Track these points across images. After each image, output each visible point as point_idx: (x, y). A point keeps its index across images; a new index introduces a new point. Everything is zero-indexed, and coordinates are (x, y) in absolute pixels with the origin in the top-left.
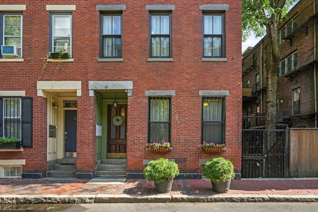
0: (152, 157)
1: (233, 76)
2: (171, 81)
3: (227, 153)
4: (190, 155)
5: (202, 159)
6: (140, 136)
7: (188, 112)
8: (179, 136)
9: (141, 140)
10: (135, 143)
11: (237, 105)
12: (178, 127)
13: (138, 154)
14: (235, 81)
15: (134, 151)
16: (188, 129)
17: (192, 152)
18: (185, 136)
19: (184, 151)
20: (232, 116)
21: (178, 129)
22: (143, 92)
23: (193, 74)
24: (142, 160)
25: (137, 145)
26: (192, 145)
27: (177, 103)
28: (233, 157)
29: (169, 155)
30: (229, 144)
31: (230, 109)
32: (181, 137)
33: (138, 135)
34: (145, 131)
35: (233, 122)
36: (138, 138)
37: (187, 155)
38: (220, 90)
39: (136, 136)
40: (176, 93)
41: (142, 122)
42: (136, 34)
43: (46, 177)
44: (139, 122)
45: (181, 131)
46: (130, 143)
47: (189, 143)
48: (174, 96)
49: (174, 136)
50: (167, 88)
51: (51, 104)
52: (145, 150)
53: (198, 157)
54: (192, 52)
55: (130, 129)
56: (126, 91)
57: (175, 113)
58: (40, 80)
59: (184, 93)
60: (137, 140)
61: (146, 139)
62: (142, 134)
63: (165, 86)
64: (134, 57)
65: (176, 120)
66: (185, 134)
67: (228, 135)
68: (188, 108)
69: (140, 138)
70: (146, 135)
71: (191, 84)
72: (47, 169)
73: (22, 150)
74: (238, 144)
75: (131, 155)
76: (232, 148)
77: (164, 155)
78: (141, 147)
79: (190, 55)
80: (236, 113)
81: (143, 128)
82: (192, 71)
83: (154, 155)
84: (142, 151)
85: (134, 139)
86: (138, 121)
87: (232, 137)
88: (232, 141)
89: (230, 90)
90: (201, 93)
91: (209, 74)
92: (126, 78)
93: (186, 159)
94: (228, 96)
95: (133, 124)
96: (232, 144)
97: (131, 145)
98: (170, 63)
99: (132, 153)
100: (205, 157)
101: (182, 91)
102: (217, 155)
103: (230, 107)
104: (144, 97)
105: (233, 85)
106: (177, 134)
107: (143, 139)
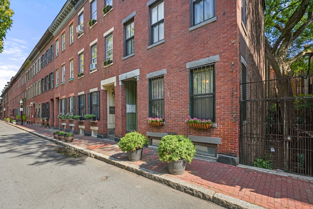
0: (152, 130)
1: (225, 35)
2: (163, 61)
3: (217, 131)
4: (180, 130)
5: (191, 135)
6: (144, 112)
8: (170, 111)
9: (145, 115)
10: (142, 118)
11: (230, 70)
12: (169, 102)
13: (143, 126)
14: (227, 41)
15: (141, 124)
16: (178, 104)
17: (182, 127)
18: (175, 111)
19: (175, 126)
20: (224, 85)
21: (169, 104)
22: (145, 75)
23: (182, 49)
24: (146, 132)
25: (143, 119)
26: (181, 120)
27: (168, 80)
28: (226, 135)
29: (163, 129)
30: (220, 120)
31: (220, 77)
32: (171, 113)
33: (143, 111)
34: (147, 108)
35: (225, 92)
36: (143, 114)
37: (177, 130)
38: (209, 56)
39: (142, 112)
40: (167, 71)
41: (145, 101)
42: (141, 30)
43: (107, 138)
44: (144, 101)
45: (172, 106)
46: (139, 118)
47: (178, 118)
48: (166, 74)
49: (166, 111)
50: (161, 68)
51: (111, 93)
53: (187, 132)
54: (180, 26)
55: (139, 107)
56: (136, 77)
57: (167, 90)
58: (102, 80)
59: (174, 69)
60: (142, 115)
61: (148, 114)
62: (145, 111)
63: (159, 67)
64: (140, 49)
65: (168, 96)
66: (175, 109)
67: (218, 109)
68: (177, 84)
69: (144, 113)
70: (148, 111)
71: (180, 58)
72: (108, 133)
73: (97, 121)
74: (232, 120)
76: (224, 124)
77: (159, 129)
79: (178, 31)
80: (229, 81)
81: (146, 105)
82: (180, 45)
83: (153, 128)
84: (146, 125)
85: (141, 115)
86: (143, 100)
87: (224, 111)
88: (223, 115)
89: (220, 53)
90: (189, 65)
91: (196, 43)
92: (136, 67)
93: (176, 133)
94: (218, 62)
95: (140, 103)
96: (224, 119)
97: (139, 119)
98: (163, 45)
100: (194, 133)
101: (172, 68)
102: (206, 132)
103: (220, 75)
104: (146, 80)
105: (225, 45)
106: (169, 109)
107: (146, 114)
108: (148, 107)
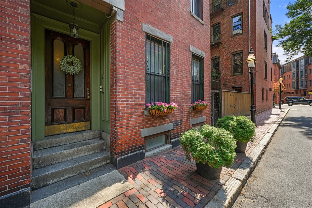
0: (152, 124)
1: (207, 41)
3: (205, 111)
4: (184, 115)
5: (193, 118)
6: (137, 93)
7: (183, 66)
8: (177, 94)
9: (137, 98)
10: (130, 104)
11: (209, 68)
12: (175, 82)
13: (133, 121)
15: (127, 118)
16: (183, 86)
17: (186, 112)
18: (181, 94)
19: (180, 112)
20: (207, 77)
21: (175, 85)
22: (139, 22)
24: (139, 131)
25: (133, 107)
26: (185, 104)
27: (175, 53)
29: (169, 118)
31: (206, 70)
32: (177, 96)
33: (134, 91)
34: (142, 85)
35: (207, 82)
36: (134, 95)
37: (182, 116)
38: (201, 50)
39: (131, 93)
40: (174, 40)
41: (139, 71)
44: (135, 70)
45: (178, 87)
46: (121, 104)
47: (183, 102)
48: (172, 44)
49: (172, 93)
50: (166, 30)
52: (143, 115)
53: (190, 117)
55: (121, 80)
56: (114, 9)
57: (173, 66)
60: (132, 98)
61: (145, 97)
62: (138, 90)
65: (174, 74)
66: (181, 92)
67: (205, 95)
68: (183, 62)
69: (136, 95)
70: (144, 92)
75: (123, 125)
77: (164, 119)
78: (137, 109)
81: (140, 79)
83: (154, 121)
84: (139, 117)
85: (128, 98)
86: (133, 67)
87: (207, 96)
88: (207, 99)
90: (192, 49)
93: (182, 120)
94: (205, 58)
95: (125, 72)
97: (124, 107)
99: (126, 122)
100: (194, 116)
101: (179, 41)
103: (206, 68)
104: (141, 32)
105: (207, 48)
106: (175, 91)
107: (140, 97)
108: (144, 84)
